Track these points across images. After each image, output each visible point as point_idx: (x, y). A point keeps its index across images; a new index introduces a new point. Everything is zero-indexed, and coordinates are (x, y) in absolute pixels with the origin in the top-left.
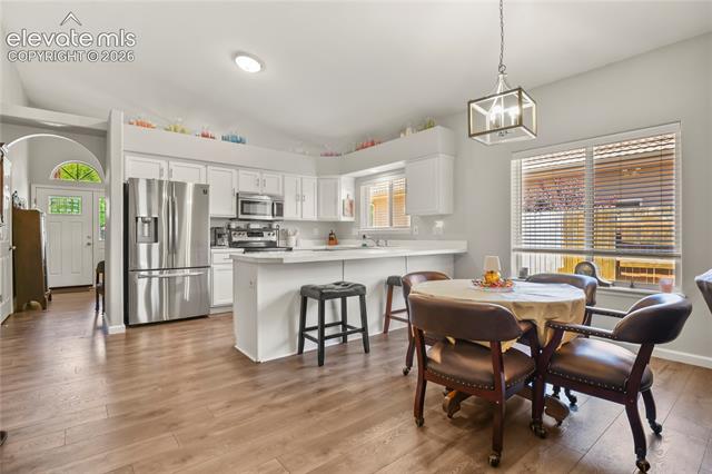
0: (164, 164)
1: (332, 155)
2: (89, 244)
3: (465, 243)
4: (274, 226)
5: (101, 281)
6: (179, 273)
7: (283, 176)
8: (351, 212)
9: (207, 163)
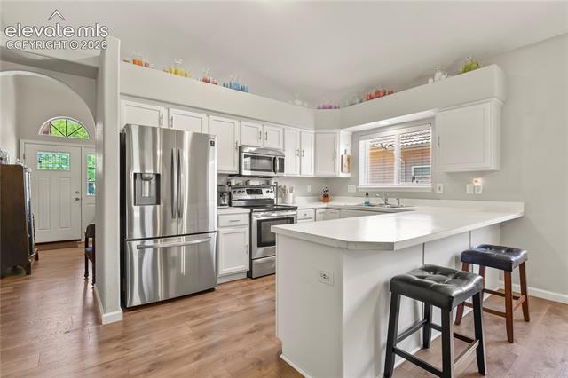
0: (164, 111)
1: (330, 108)
2: (77, 199)
3: (521, 205)
4: (273, 182)
5: (91, 245)
6: (175, 241)
7: (284, 130)
8: (349, 168)
9: (209, 112)
